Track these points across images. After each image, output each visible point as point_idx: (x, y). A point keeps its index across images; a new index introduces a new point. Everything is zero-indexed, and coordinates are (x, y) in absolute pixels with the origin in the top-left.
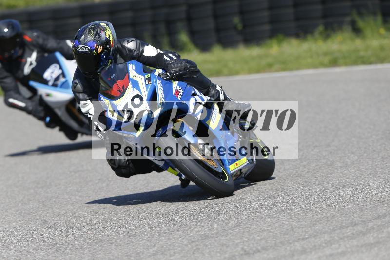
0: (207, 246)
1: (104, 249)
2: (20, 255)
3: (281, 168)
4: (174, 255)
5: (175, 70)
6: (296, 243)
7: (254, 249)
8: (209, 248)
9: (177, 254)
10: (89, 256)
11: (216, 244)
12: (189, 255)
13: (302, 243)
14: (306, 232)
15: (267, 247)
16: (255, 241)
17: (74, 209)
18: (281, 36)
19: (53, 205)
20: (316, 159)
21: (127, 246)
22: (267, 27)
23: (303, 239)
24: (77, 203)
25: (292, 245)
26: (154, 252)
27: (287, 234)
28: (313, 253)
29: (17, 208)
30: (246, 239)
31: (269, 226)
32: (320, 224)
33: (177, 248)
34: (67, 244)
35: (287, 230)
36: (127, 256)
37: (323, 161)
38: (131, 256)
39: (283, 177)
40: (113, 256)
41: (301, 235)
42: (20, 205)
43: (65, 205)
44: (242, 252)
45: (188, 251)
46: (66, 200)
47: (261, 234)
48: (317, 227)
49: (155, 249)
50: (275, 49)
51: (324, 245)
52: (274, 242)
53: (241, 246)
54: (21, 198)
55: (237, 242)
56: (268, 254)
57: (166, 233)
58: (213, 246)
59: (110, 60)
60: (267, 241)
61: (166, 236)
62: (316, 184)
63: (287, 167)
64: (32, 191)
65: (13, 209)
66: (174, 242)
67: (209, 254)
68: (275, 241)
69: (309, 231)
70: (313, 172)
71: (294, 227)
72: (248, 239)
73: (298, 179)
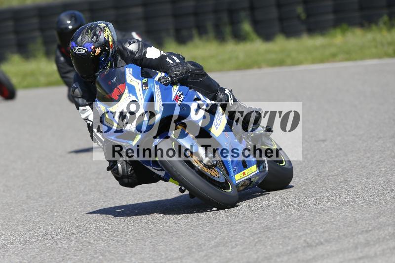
0: (269, 238)
1: (165, 240)
2: (81, 247)
3: (344, 160)
4: (235, 247)
5: (176, 74)
6: (360, 236)
7: (317, 241)
8: (271, 240)
9: (239, 246)
10: (150, 247)
11: (278, 236)
12: (251, 247)
13: (366, 236)
14: (370, 225)
15: (330, 239)
16: (317, 233)
17: (136, 200)
18: (345, 26)
19: (114, 196)
20: (380, 151)
21: (188, 237)
22: (331, 17)
23: (367, 232)
24: (138, 194)
25: (355, 237)
26: (215, 244)
27: (351, 226)
28: (377, 246)
29: (78, 199)
30: (309, 232)
31: (333, 218)
32: (384, 216)
33: (239, 239)
34: (128, 236)
35: (351, 222)
36: (188, 247)
37: (387, 153)
38: (193, 248)
39: (347, 168)
40: (174, 247)
41: (365, 227)
42: (81, 196)
43: (126, 196)
44: (304, 245)
45: (250, 243)
46: (128, 191)
47: (324, 226)
48: (381, 220)
49: (217, 240)
50: (339, 39)
51: (388, 237)
52: (337, 235)
53: (303, 239)
54: (83, 189)
55: (299, 234)
56: (331, 247)
57: (228, 225)
58: (275, 239)
59: (109, 63)
60: (329, 233)
61: (228, 227)
62: (379, 176)
63: (351, 158)
64: (93, 181)
65: (74, 200)
66: (236, 233)
67: (271, 246)
68: (338, 233)
69: (372, 224)
70: (377, 164)
71: (357, 219)
72: (311, 231)
73: (362, 171)
